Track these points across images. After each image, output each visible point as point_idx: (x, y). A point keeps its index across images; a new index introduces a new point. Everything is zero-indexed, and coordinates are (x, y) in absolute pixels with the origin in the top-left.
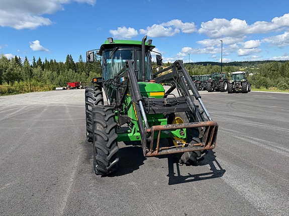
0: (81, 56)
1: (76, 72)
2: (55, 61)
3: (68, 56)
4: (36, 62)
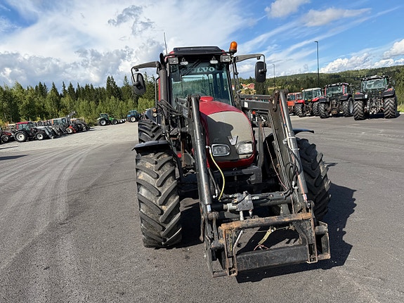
2: (92, 86)
4: (66, 89)
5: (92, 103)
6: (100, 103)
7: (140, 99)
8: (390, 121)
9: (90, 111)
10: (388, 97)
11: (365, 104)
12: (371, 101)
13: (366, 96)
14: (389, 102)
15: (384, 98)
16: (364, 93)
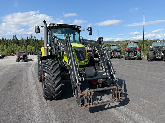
0: (22, 36)
1: (19, 45)
3: (14, 36)
5: (5, 46)
6: (9, 46)
7: (28, 46)
8: (118, 59)
9: (4, 50)
10: (118, 52)
11: (111, 54)
12: (113, 53)
13: (112, 51)
14: (119, 53)
15: (117, 52)
16: (111, 50)
